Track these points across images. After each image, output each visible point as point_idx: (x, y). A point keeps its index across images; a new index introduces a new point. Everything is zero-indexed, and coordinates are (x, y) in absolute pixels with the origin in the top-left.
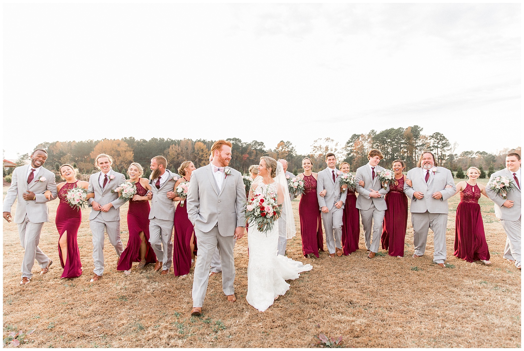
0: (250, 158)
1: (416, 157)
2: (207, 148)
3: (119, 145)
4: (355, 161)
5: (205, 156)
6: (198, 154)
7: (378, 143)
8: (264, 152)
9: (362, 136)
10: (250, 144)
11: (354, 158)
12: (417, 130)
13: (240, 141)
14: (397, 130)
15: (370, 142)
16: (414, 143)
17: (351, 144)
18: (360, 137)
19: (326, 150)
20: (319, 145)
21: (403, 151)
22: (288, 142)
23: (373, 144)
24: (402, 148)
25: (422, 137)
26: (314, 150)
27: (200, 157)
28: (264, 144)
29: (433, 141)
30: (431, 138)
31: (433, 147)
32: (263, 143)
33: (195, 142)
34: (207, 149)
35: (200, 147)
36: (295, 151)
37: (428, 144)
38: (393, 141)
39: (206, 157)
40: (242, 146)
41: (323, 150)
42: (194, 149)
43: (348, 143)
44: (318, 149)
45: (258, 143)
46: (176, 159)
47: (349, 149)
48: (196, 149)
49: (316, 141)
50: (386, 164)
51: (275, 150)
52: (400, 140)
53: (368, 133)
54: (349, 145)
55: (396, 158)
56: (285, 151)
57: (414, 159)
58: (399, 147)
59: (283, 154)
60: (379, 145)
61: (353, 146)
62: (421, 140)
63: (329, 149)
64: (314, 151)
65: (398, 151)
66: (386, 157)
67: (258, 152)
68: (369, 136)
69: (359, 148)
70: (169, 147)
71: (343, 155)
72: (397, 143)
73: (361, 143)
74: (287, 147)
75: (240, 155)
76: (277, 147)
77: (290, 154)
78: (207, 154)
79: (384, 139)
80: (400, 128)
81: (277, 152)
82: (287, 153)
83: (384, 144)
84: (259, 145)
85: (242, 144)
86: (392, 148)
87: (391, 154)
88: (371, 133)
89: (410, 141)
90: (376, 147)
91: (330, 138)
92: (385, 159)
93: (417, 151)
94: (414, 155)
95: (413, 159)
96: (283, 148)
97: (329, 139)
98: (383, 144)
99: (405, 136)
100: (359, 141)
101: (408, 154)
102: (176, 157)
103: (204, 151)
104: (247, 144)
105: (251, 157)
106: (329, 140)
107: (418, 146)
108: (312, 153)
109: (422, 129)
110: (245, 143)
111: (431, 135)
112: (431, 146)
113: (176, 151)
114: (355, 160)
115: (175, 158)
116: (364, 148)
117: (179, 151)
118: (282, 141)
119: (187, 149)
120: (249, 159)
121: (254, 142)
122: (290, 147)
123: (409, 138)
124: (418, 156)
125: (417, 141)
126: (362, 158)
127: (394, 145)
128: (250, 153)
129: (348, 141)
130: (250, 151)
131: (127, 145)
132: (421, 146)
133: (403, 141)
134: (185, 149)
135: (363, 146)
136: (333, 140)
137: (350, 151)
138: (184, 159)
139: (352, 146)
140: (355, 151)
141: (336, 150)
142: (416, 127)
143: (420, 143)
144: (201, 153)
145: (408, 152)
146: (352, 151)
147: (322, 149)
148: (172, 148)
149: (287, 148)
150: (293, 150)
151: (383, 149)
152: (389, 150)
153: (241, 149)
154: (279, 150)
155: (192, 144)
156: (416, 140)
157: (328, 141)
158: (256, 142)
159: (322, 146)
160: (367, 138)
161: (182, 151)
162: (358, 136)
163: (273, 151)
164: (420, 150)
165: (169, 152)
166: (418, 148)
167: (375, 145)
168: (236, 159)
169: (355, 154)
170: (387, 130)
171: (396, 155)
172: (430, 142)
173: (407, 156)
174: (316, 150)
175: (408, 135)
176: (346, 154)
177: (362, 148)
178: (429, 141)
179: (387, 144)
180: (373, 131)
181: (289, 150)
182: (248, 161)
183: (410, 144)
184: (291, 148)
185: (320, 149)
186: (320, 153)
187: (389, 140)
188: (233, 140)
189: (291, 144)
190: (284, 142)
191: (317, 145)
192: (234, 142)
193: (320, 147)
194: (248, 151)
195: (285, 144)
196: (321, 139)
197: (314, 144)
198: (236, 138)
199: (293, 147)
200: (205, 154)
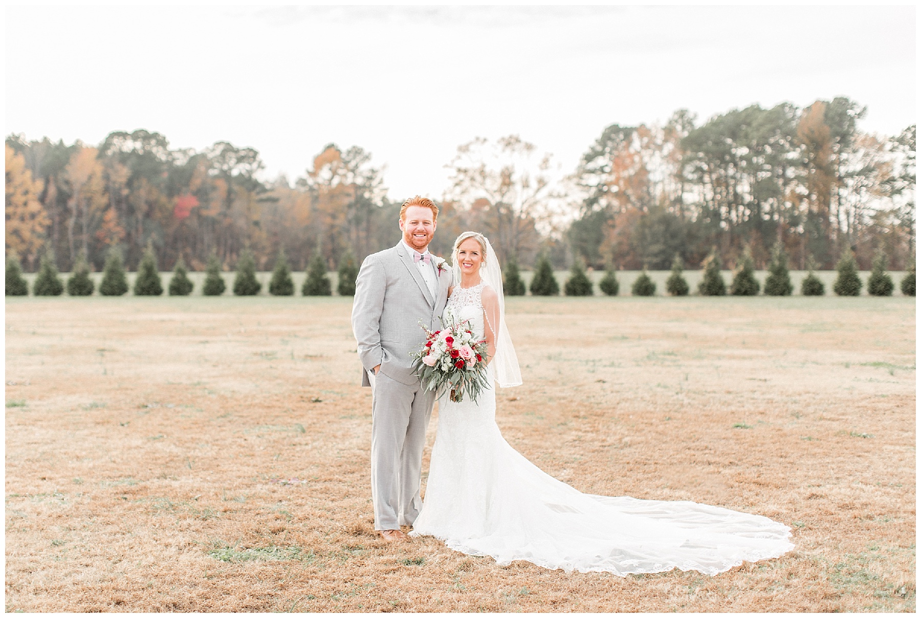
0: (205, 213)
1: (843, 217)
2: (26, 167)
4: (617, 231)
7: (700, 159)
8: (258, 190)
9: (643, 130)
10: (203, 156)
11: (612, 217)
12: (843, 115)
13: (162, 143)
14: (771, 112)
15: (670, 157)
16: (833, 163)
17: (600, 161)
18: (635, 136)
19: (504, 184)
20: (477, 165)
21: (793, 192)
22: (356, 152)
23: (684, 163)
24: (790, 180)
25: (864, 141)
26: (457, 185)
28: (259, 157)
29: (903, 155)
30: (896, 144)
31: (903, 178)
32: (256, 153)
34: (29, 174)
36: (381, 186)
37: (885, 169)
38: (758, 153)
39: (25, 204)
40: (170, 163)
41: (493, 184)
43: (589, 158)
44: (473, 179)
45: (237, 151)
47: (593, 180)
49: (464, 149)
50: (732, 241)
51: (302, 182)
52: (781, 149)
53: (664, 123)
54: (591, 165)
55: (767, 218)
56: (341, 184)
57: (835, 225)
58: (778, 177)
59: (333, 195)
60: (705, 167)
61: (607, 169)
62: (862, 152)
63: (514, 178)
64: (458, 190)
65: (775, 192)
66: (729, 212)
67: (236, 188)
68: (669, 131)
69: (629, 181)
71: (569, 204)
72: (773, 160)
73: (637, 159)
74: (353, 171)
75: (163, 199)
76: (311, 169)
77: (362, 196)
78: (26, 193)
79: (724, 144)
80: (783, 106)
81: (311, 189)
82: (352, 191)
83: (724, 164)
84: (240, 160)
85: (170, 153)
86: (752, 180)
87: (749, 206)
88: (676, 121)
89: (821, 154)
90: (695, 176)
91: (521, 138)
92: (728, 220)
93: (843, 192)
94: (833, 207)
95: (828, 224)
96: (334, 173)
97: (517, 140)
98: (719, 167)
99: (799, 134)
100: (632, 150)
101: (811, 203)
104: (192, 153)
105: (207, 208)
106: (517, 146)
107: (851, 175)
108: (448, 198)
109: (865, 109)
110: (184, 152)
111: (898, 135)
112: (896, 174)
114: (613, 226)
116: (649, 181)
118: (332, 146)
120: (199, 216)
121: (221, 147)
122: (365, 168)
123: (817, 144)
124: (848, 213)
125: (844, 156)
126: (643, 216)
127: (759, 168)
128: (202, 194)
129: (587, 150)
130: (203, 183)
132: (859, 174)
133: (793, 155)
135: (644, 170)
136: (529, 147)
137: (593, 191)
139: (603, 172)
140: (615, 189)
141: (542, 183)
142: (843, 103)
143: (853, 162)
145: (814, 197)
146: (601, 193)
147: (488, 182)
149: (350, 175)
150: (374, 183)
151: (719, 185)
152: (744, 188)
153: (165, 176)
154: (320, 180)
156: (840, 152)
157: (511, 148)
158: (228, 149)
159: (487, 170)
160: (659, 141)
162: (628, 133)
163: (292, 185)
164: (857, 191)
166: (850, 182)
167: (689, 168)
168: (148, 215)
169: (615, 203)
170: (734, 113)
171: (766, 207)
172: (893, 161)
173: (810, 212)
174: (467, 183)
175: (813, 132)
176: (580, 202)
177: (641, 179)
178: (886, 157)
179: (736, 165)
180: (682, 114)
181: (359, 181)
182: (194, 223)
183: (819, 167)
184: (368, 174)
185: (478, 178)
186: (481, 194)
187: (743, 151)
188: (135, 136)
189: (367, 158)
190: (339, 151)
191: (470, 162)
192: (138, 145)
193: (482, 172)
194: (196, 182)
195: (344, 156)
196: (485, 140)
197: (459, 158)
198: (146, 131)
199: (373, 171)
200: (20, 191)
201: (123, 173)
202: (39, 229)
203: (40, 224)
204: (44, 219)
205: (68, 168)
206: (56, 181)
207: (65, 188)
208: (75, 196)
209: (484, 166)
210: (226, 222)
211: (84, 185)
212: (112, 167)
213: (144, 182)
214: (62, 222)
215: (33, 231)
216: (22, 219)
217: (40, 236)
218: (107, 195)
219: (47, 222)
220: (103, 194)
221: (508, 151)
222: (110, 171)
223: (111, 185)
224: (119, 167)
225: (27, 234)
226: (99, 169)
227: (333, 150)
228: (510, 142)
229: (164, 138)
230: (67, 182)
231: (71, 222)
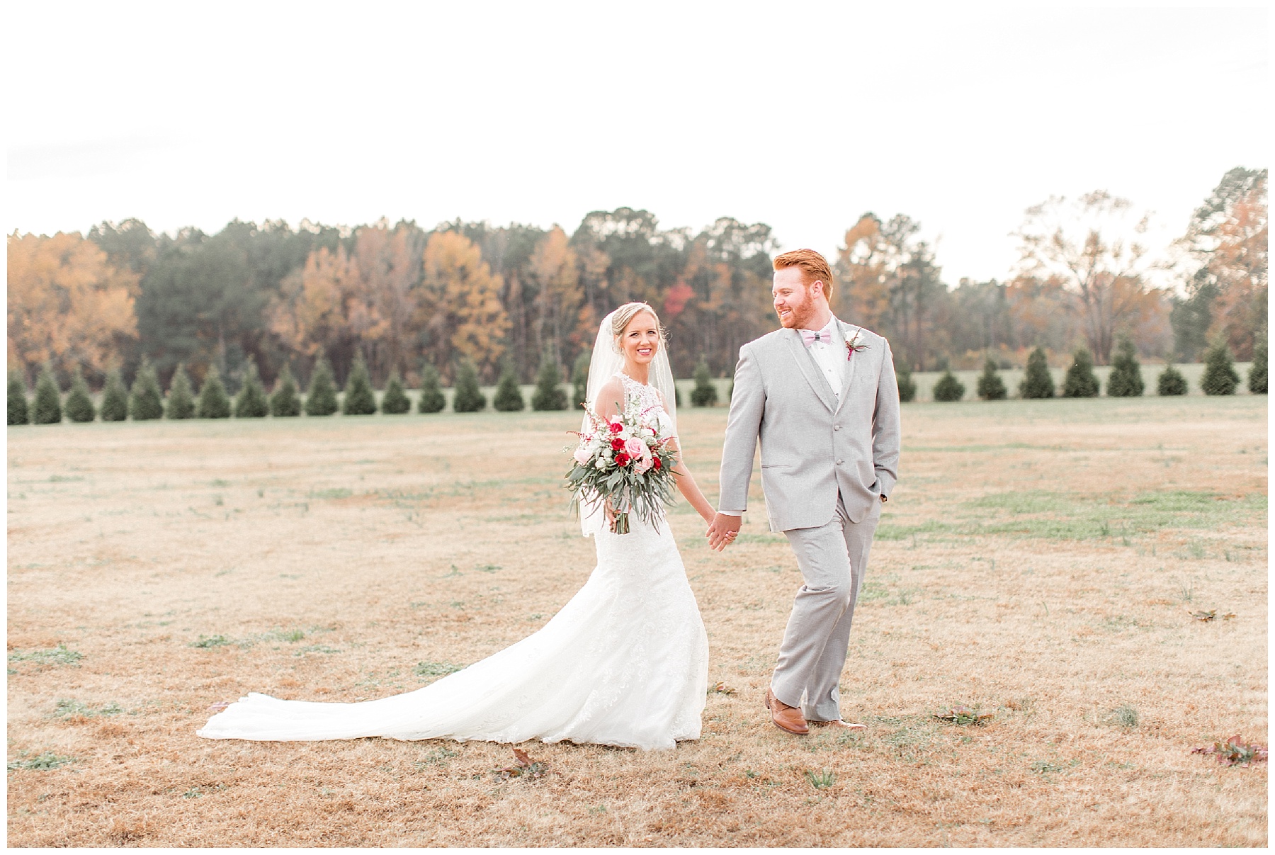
0: (704, 306)
2: (483, 259)
3: (65, 259)
5: (475, 298)
6: (443, 290)
10: (705, 235)
13: (646, 219)
17: (1217, 219)
19: (1089, 254)
20: (1052, 231)
22: (901, 221)
26: (1026, 257)
27: (453, 308)
28: (773, 234)
32: (768, 229)
33: (432, 232)
34: (486, 268)
35: (451, 258)
39: (482, 303)
40: (663, 247)
41: (1076, 253)
42: (422, 269)
43: (1203, 214)
45: (744, 228)
46: (336, 321)
47: (1208, 243)
48: (431, 269)
49: (1034, 211)
54: (1207, 224)
61: (1229, 228)
67: (747, 274)
70: (303, 261)
71: (1180, 277)
74: (897, 245)
75: (651, 292)
76: (843, 246)
84: (749, 238)
85: (661, 235)
91: (1110, 193)
96: (873, 248)
97: (1105, 196)
102: (337, 309)
103: (474, 276)
104: (689, 234)
105: (706, 300)
106: (1106, 203)
108: (1016, 276)
110: (680, 232)
113: (337, 281)
115: (330, 312)
117: (351, 282)
118: (869, 215)
119: (391, 267)
120: (698, 311)
121: (725, 224)
122: (912, 241)
128: (702, 283)
129: (1202, 203)
130: (701, 269)
131: (103, 256)
134: (384, 267)
136: (1121, 204)
137: (1212, 255)
138: (376, 315)
139: (1223, 230)
140: (1240, 253)
141: (1137, 251)
144: (454, 289)
147: (1066, 250)
148: (318, 265)
149: (894, 251)
150: (926, 260)
153: (658, 261)
154: (856, 260)
155: (415, 245)
157: (1096, 206)
158: (732, 226)
159: (1065, 237)
161: (365, 279)
162: (1256, 178)
165: (302, 288)
174: (1038, 256)
176: (1194, 272)
181: (907, 259)
182: (690, 319)
184: (915, 249)
185: (1053, 249)
186: (1061, 268)
188: (618, 215)
189: (914, 228)
190: (879, 222)
191: (1043, 227)
192: (621, 227)
193: (1058, 241)
194: (693, 268)
195: (885, 227)
196: (1063, 198)
197: (1030, 222)
198: (630, 209)
199: (923, 244)
200: (475, 289)
201: (601, 262)
202: (499, 334)
203: (500, 327)
204: (504, 322)
205: (534, 259)
206: (520, 275)
207: (530, 282)
208: (544, 292)
209: (1060, 231)
210: (733, 316)
211: (552, 278)
212: (588, 255)
213: (627, 271)
214: (528, 324)
215: (491, 337)
216: (478, 322)
217: (500, 342)
218: (582, 290)
219: (510, 325)
220: (577, 289)
221: (1094, 209)
222: (586, 260)
223: (587, 276)
224: (596, 254)
225: (484, 340)
226: (571, 258)
227: (870, 220)
228: (1094, 199)
229: (653, 216)
230: (534, 276)
231: (538, 324)
